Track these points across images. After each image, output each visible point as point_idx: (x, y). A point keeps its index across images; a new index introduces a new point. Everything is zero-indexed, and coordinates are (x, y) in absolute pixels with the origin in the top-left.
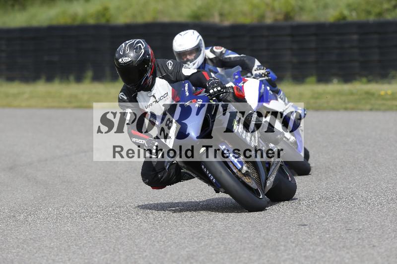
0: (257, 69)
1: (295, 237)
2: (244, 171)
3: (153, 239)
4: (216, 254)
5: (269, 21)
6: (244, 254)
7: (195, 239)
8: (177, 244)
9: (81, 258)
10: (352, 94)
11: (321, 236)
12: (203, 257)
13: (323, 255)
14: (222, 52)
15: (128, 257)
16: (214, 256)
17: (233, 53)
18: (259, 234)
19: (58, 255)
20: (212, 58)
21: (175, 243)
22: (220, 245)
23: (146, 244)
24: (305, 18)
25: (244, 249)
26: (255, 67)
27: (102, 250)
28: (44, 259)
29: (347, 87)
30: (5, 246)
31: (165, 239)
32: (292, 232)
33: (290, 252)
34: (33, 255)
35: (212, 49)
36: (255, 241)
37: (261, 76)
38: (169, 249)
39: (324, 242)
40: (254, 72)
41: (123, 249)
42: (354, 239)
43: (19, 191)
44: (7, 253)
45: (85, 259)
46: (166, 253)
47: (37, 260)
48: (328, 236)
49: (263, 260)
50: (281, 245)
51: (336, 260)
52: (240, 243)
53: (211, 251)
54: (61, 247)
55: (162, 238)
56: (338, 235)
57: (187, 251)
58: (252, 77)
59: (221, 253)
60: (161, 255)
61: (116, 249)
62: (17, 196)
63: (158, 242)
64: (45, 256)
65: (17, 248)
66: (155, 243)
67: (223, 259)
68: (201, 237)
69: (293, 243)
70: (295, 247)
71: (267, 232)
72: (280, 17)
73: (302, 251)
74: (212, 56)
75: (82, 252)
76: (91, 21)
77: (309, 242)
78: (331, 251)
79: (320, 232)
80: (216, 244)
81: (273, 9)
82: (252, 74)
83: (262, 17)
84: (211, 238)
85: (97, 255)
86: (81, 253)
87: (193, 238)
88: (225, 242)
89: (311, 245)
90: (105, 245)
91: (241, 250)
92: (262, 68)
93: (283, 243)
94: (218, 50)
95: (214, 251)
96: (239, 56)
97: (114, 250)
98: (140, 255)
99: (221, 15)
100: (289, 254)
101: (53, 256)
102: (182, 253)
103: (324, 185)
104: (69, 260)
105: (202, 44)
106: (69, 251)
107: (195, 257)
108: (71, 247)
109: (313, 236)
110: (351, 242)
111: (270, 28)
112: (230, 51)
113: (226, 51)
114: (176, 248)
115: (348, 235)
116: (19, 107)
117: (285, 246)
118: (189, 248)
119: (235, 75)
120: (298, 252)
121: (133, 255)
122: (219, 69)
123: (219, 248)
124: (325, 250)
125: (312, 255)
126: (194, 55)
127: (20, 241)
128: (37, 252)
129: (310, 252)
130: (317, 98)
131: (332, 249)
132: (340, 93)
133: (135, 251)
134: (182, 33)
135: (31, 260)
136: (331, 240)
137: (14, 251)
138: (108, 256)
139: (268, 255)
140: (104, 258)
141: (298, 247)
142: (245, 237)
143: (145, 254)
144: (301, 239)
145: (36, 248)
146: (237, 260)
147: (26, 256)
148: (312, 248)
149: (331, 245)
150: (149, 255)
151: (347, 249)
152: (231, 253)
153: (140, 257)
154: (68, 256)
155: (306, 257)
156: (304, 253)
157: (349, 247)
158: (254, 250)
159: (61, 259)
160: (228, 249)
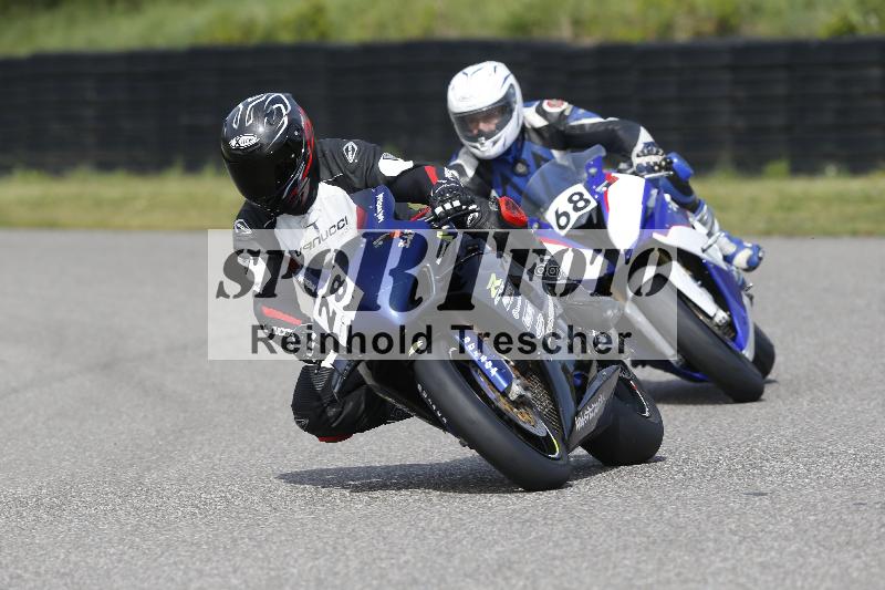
0: (642, 151)
1: (739, 520)
2: (513, 396)
3: (422, 524)
4: (562, 558)
5: (682, 36)
6: (624, 558)
7: (516, 526)
8: (475, 536)
9: (262, 568)
10: (868, 199)
11: (797, 519)
12: (533, 566)
13: (801, 560)
14: (562, 112)
15: (366, 564)
16: (557, 563)
17: (589, 113)
18: (659, 513)
19: (209, 560)
20: (540, 128)
21: (470, 533)
22: (571, 539)
23: (406, 535)
24: (763, 29)
25: (626, 548)
26: (639, 147)
27: (307, 548)
28: (179, 569)
29: (857, 185)
30: (93, 540)
31: (449, 524)
32: (732, 509)
33: (729, 555)
34: (155, 560)
35: (540, 105)
36: (650, 529)
37: (650, 169)
38: (458, 546)
39: (806, 531)
40: (636, 161)
41: (356, 545)
42: (871, 525)
43: (124, 417)
44: (96, 556)
45: (272, 569)
46: (451, 555)
47: (164, 571)
48: (812, 518)
49: (668, 571)
50: (708, 539)
51: (832, 572)
52: (615, 534)
53: (551, 551)
54: (217, 543)
55: (443, 523)
56: (837, 518)
57: (497, 553)
58: (629, 171)
59: (574, 557)
60: (440, 560)
61: (340, 548)
62: (120, 427)
63: (433, 531)
64: (182, 562)
65: (119, 544)
66: (426, 533)
67: (577, 570)
68: (528, 521)
69: (734, 533)
70: (740, 543)
71: (677, 508)
72: (708, 27)
73: (755, 553)
74: (539, 122)
75: (262, 553)
76: (286, 37)
77: (771, 532)
78: (819, 552)
79: (795, 510)
80: (563, 536)
81: (692, 10)
82: (631, 165)
83: (668, 27)
84: (550, 522)
85: (296, 561)
86: (261, 555)
87: (510, 523)
88: (582, 531)
89: (775, 539)
90: (315, 538)
91: (617, 550)
92: (655, 150)
93: (712, 536)
94: (555, 107)
95: (558, 552)
96: (602, 120)
97: (335, 548)
98: (393, 561)
99: (577, 23)
100: (725, 560)
101: (198, 563)
102: (486, 556)
103: (805, 403)
104: (235, 571)
105: (514, 94)
106: (233, 552)
107: (516, 566)
108: (240, 542)
109: (779, 518)
110: (864, 533)
111: (686, 52)
112: (581, 111)
113: (572, 111)
114: (472, 544)
115: (857, 517)
116: (125, 228)
117: (716, 541)
118: (503, 546)
119: (589, 166)
120: (747, 554)
121: (377, 561)
122: (556, 153)
123: (570, 544)
124: (806, 549)
125: (776, 560)
126: (496, 121)
127: (125, 530)
128: (163, 553)
129: (773, 554)
130: (790, 209)
131: (821, 549)
132: (842, 198)
133: (382, 551)
134: (469, 70)
135: (149, 572)
136: (821, 527)
137: (112, 551)
138: (322, 561)
139: (679, 561)
140: (312, 568)
141: (745, 544)
142: (628, 521)
143: (403, 558)
144: (752, 525)
145: (161, 544)
146: (610, 572)
147: (140, 563)
148: (776, 544)
149: (819, 538)
150: (413, 560)
151: (857, 547)
152: (597, 556)
153: (392, 564)
154: (232, 563)
155: (764, 566)
156: (760, 556)
157: (860, 543)
158: (647, 549)
159: (217, 568)
160: (590, 547)
